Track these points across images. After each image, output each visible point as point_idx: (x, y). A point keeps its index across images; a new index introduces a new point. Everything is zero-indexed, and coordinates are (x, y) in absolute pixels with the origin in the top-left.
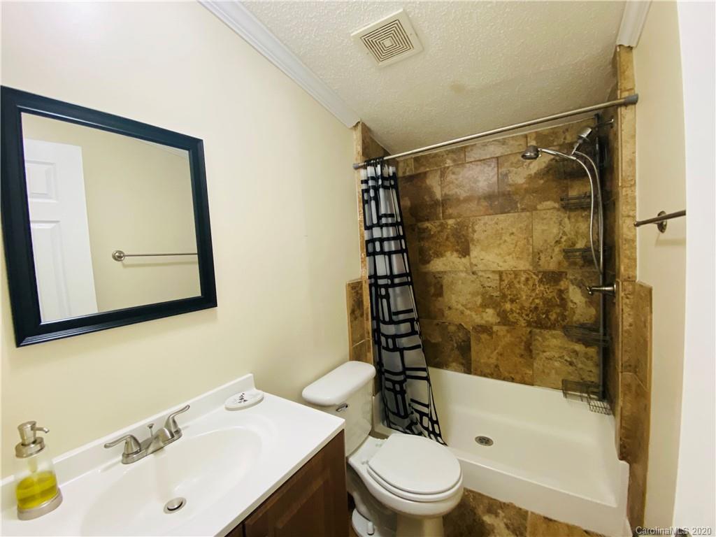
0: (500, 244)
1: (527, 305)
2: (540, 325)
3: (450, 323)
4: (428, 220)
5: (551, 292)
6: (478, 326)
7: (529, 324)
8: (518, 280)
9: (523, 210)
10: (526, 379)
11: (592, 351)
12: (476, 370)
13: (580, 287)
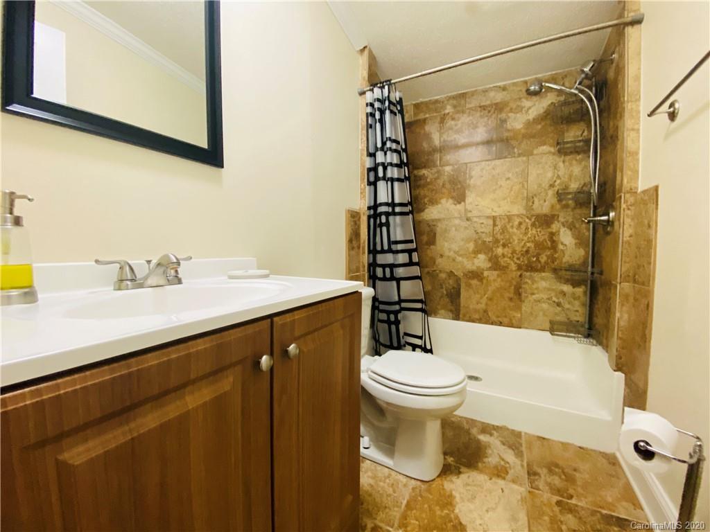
0: (496, 189)
1: (518, 249)
2: (531, 268)
3: (440, 271)
4: (425, 167)
5: (543, 235)
6: (469, 272)
7: (519, 267)
8: (511, 224)
9: (520, 155)
10: (514, 321)
11: (579, 291)
12: (464, 316)
13: (571, 230)
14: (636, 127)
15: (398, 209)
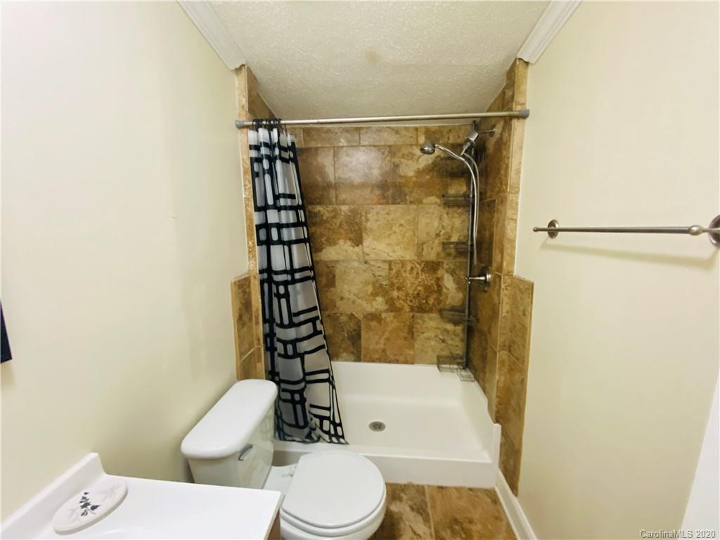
0: (390, 235)
1: (410, 292)
2: (422, 309)
3: (341, 314)
4: (319, 203)
5: (431, 280)
6: (368, 314)
7: (412, 309)
8: (404, 269)
9: (411, 203)
10: (408, 359)
11: (459, 329)
12: (365, 357)
13: (453, 276)
14: (514, 217)
15: (297, 276)
